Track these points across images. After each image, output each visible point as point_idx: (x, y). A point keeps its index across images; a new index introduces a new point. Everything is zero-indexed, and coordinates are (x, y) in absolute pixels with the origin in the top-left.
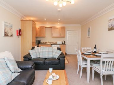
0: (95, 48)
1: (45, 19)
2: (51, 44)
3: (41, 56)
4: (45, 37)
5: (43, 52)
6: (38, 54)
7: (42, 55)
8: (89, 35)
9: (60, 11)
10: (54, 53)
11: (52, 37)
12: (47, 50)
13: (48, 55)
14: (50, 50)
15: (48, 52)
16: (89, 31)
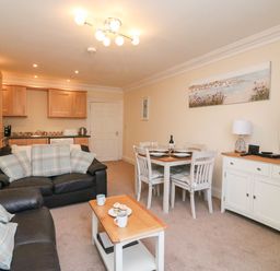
0: (171, 142)
1: (35, 66)
2: (47, 138)
3: (37, 173)
4: (25, 117)
5: (41, 160)
6: (27, 166)
7: (41, 168)
8: (145, 116)
9: (94, 52)
10: (75, 161)
11: (49, 117)
12: (55, 155)
13: (59, 166)
14: (62, 154)
15: (59, 158)
16: (145, 106)
